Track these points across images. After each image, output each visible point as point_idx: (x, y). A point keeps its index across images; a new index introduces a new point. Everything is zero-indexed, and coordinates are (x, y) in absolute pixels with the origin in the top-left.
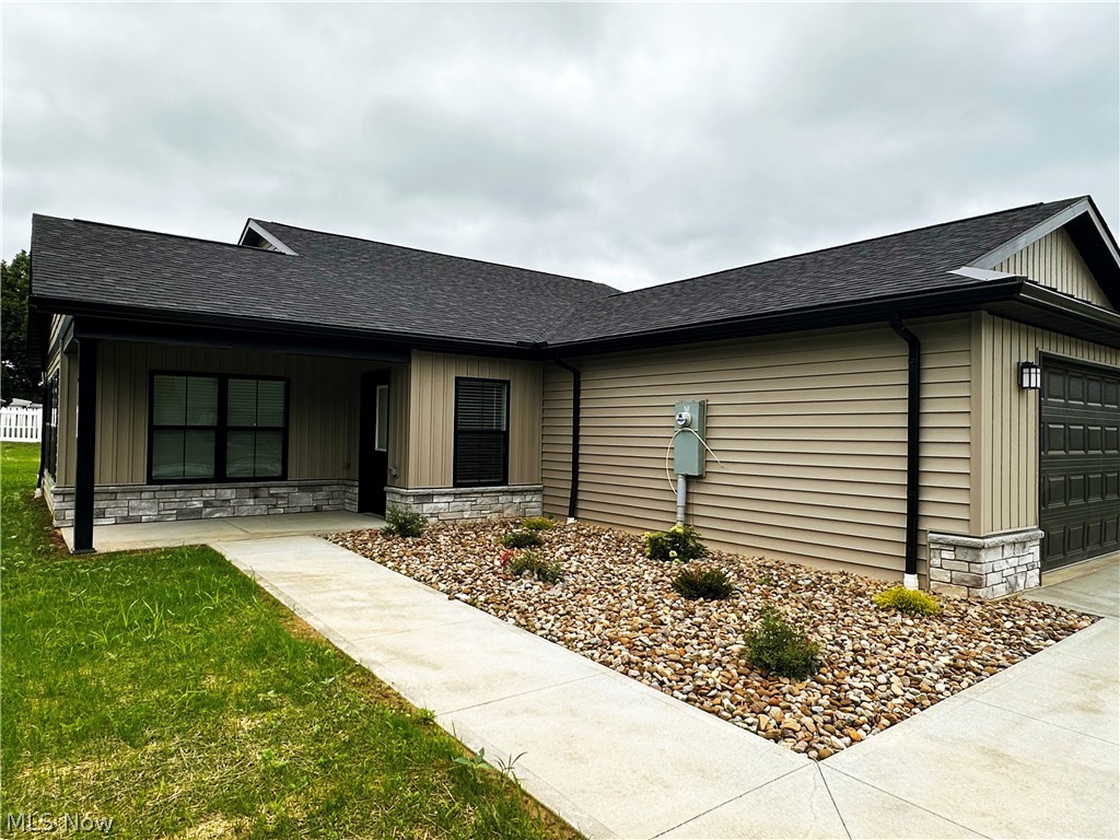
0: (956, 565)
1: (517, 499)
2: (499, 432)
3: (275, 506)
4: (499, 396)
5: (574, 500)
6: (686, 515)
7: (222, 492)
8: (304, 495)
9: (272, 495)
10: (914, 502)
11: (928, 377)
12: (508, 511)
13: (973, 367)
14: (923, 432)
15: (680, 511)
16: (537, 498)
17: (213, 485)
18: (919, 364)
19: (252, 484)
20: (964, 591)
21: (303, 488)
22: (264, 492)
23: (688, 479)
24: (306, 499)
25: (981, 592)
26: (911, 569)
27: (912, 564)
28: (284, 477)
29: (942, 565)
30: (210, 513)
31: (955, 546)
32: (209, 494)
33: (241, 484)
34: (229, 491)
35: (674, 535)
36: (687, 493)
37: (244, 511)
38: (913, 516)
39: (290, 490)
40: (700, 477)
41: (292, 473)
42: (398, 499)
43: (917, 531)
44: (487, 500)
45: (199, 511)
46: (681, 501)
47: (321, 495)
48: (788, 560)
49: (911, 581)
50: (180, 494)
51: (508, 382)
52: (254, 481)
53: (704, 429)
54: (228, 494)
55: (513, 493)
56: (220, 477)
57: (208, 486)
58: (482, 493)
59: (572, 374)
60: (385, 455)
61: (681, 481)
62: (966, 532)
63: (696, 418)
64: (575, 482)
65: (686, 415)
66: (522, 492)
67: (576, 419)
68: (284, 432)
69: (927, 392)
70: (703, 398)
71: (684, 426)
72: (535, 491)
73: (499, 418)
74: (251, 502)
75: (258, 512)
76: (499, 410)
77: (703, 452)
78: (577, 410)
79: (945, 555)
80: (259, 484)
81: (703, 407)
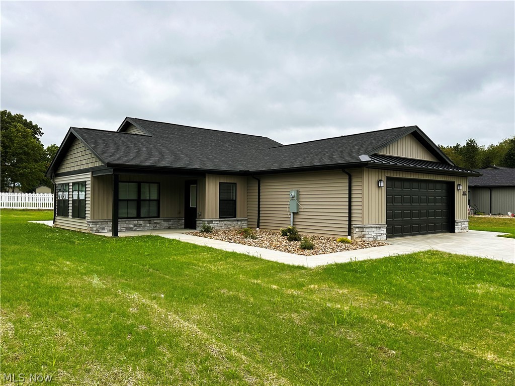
0: (359, 233)
1: (239, 223)
2: (233, 200)
3: (156, 227)
4: (233, 187)
5: (259, 222)
6: (293, 224)
7: (139, 222)
8: (165, 223)
9: (155, 223)
10: (350, 217)
11: (353, 184)
12: (236, 227)
13: (362, 182)
14: (352, 199)
15: (292, 223)
16: (246, 222)
17: (137, 219)
18: (351, 181)
19: (149, 219)
20: (361, 239)
21: (165, 220)
22: (152, 222)
23: (294, 213)
24: (166, 224)
25: (364, 239)
27: (350, 233)
28: (158, 216)
29: (356, 232)
30: (136, 229)
31: (359, 228)
32: (135, 222)
33: (146, 219)
34: (142, 221)
35: (289, 229)
36: (294, 218)
37: (146, 228)
38: (350, 221)
39: (161, 221)
40: (297, 213)
41: (161, 216)
42: (201, 222)
43: (351, 224)
44: (230, 223)
45: (132, 228)
46: (292, 220)
47: (170, 223)
48: (316, 235)
49: (349, 237)
50: (127, 222)
51: (236, 184)
52: (149, 218)
53: (298, 199)
54: (141, 222)
55: (238, 221)
56: (138, 216)
57: (135, 219)
58: (228, 220)
59: (257, 181)
60: (195, 209)
61: (292, 214)
62: (361, 224)
63: (296, 195)
64: (259, 216)
65: (293, 194)
66: (241, 220)
67: (259, 196)
68: (158, 201)
69: (353, 188)
70: (298, 189)
71: (292, 197)
72: (245, 220)
73: (233, 195)
74: (148, 225)
75: (151, 228)
76: (233, 192)
77: (298, 205)
78: (259, 193)
79: (357, 230)
80: (151, 219)
81: (298, 192)
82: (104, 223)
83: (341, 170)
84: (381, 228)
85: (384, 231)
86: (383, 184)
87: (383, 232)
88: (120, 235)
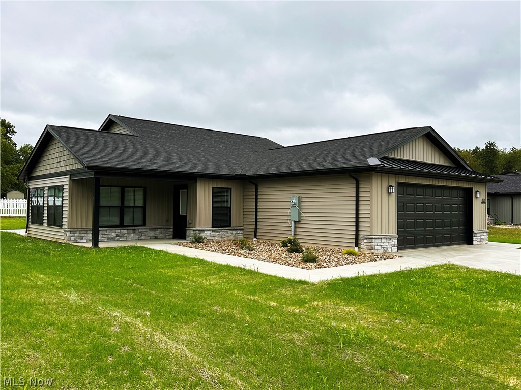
0: (367, 244)
1: (234, 232)
2: (227, 207)
3: (141, 236)
4: (227, 193)
5: (256, 232)
6: (295, 234)
7: (123, 231)
8: (151, 232)
9: (140, 232)
10: (357, 227)
11: (361, 190)
12: (231, 237)
13: (371, 188)
14: (360, 206)
15: (293, 233)
16: (241, 232)
17: (120, 228)
18: (358, 186)
19: (133, 228)
20: (369, 251)
21: (151, 229)
22: (137, 231)
23: (295, 222)
24: (152, 234)
25: (373, 251)
26: (356, 246)
27: (357, 244)
28: (144, 225)
29: (364, 243)
30: (118, 239)
31: (367, 238)
32: (118, 231)
33: (130, 228)
34: (125, 230)
35: (290, 239)
36: (295, 227)
37: (130, 238)
38: (357, 230)
39: (147, 230)
40: (299, 222)
41: (147, 224)
42: (192, 231)
43: (358, 235)
44: (223, 232)
45: (114, 238)
46: (293, 230)
47: (157, 232)
48: (320, 246)
49: (356, 249)
50: (108, 231)
51: (231, 189)
52: (133, 226)
53: (300, 206)
55: (233, 230)
56: (122, 225)
57: (118, 228)
58: (222, 230)
59: (255, 186)
60: (185, 217)
61: (293, 223)
62: (369, 234)
63: (297, 202)
64: (256, 225)
65: (294, 201)
66: (236, 230)
67: (257, 202)
68: (144, 208)
69: (361, 195)
70: (300, 195)
71: (293, 204)
72: (241, 229)
73: (227, 202)
74: (133, 235)
75: (135, 238)
76: (227, 199)
77: (300, 213)
78: (257, 199)
79: (365, 241)
80: (136, 228)
81: (300, 198)
82: (83, 232)
83: (347, 174)
84: (392, 239)
85: (395, 242)
86: (393, 190)
87: (393, 243)
88: (101, 245)
